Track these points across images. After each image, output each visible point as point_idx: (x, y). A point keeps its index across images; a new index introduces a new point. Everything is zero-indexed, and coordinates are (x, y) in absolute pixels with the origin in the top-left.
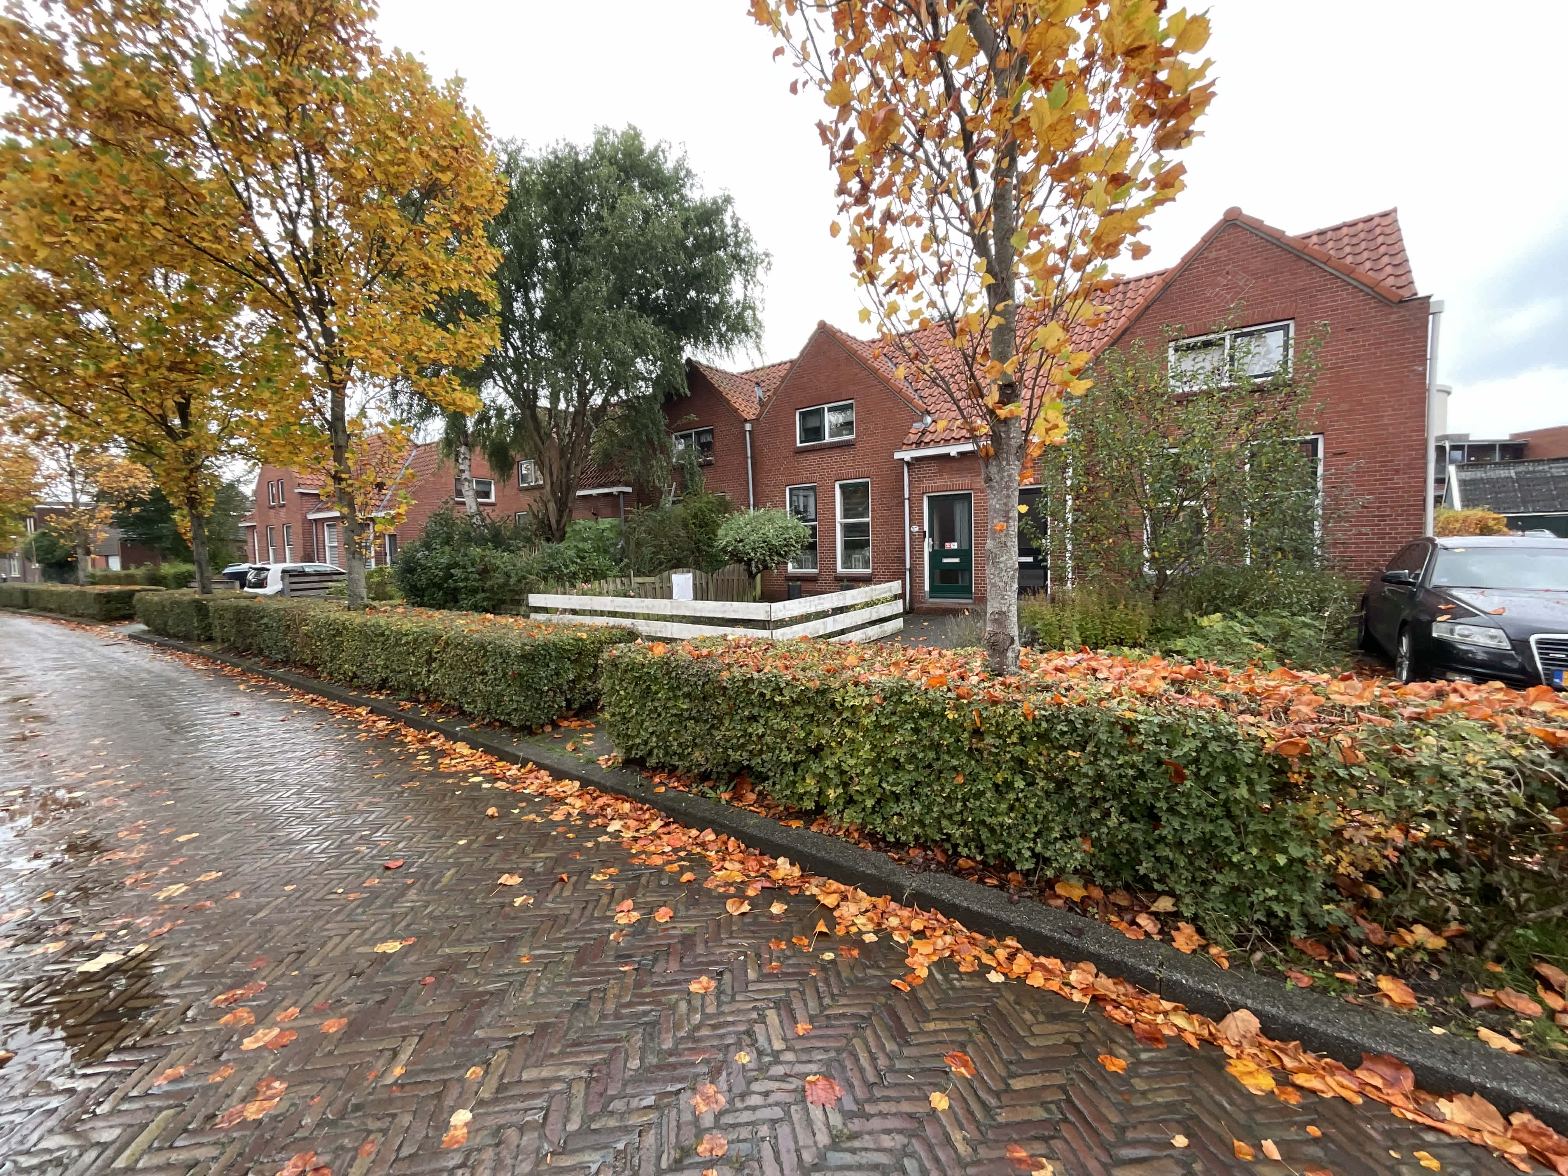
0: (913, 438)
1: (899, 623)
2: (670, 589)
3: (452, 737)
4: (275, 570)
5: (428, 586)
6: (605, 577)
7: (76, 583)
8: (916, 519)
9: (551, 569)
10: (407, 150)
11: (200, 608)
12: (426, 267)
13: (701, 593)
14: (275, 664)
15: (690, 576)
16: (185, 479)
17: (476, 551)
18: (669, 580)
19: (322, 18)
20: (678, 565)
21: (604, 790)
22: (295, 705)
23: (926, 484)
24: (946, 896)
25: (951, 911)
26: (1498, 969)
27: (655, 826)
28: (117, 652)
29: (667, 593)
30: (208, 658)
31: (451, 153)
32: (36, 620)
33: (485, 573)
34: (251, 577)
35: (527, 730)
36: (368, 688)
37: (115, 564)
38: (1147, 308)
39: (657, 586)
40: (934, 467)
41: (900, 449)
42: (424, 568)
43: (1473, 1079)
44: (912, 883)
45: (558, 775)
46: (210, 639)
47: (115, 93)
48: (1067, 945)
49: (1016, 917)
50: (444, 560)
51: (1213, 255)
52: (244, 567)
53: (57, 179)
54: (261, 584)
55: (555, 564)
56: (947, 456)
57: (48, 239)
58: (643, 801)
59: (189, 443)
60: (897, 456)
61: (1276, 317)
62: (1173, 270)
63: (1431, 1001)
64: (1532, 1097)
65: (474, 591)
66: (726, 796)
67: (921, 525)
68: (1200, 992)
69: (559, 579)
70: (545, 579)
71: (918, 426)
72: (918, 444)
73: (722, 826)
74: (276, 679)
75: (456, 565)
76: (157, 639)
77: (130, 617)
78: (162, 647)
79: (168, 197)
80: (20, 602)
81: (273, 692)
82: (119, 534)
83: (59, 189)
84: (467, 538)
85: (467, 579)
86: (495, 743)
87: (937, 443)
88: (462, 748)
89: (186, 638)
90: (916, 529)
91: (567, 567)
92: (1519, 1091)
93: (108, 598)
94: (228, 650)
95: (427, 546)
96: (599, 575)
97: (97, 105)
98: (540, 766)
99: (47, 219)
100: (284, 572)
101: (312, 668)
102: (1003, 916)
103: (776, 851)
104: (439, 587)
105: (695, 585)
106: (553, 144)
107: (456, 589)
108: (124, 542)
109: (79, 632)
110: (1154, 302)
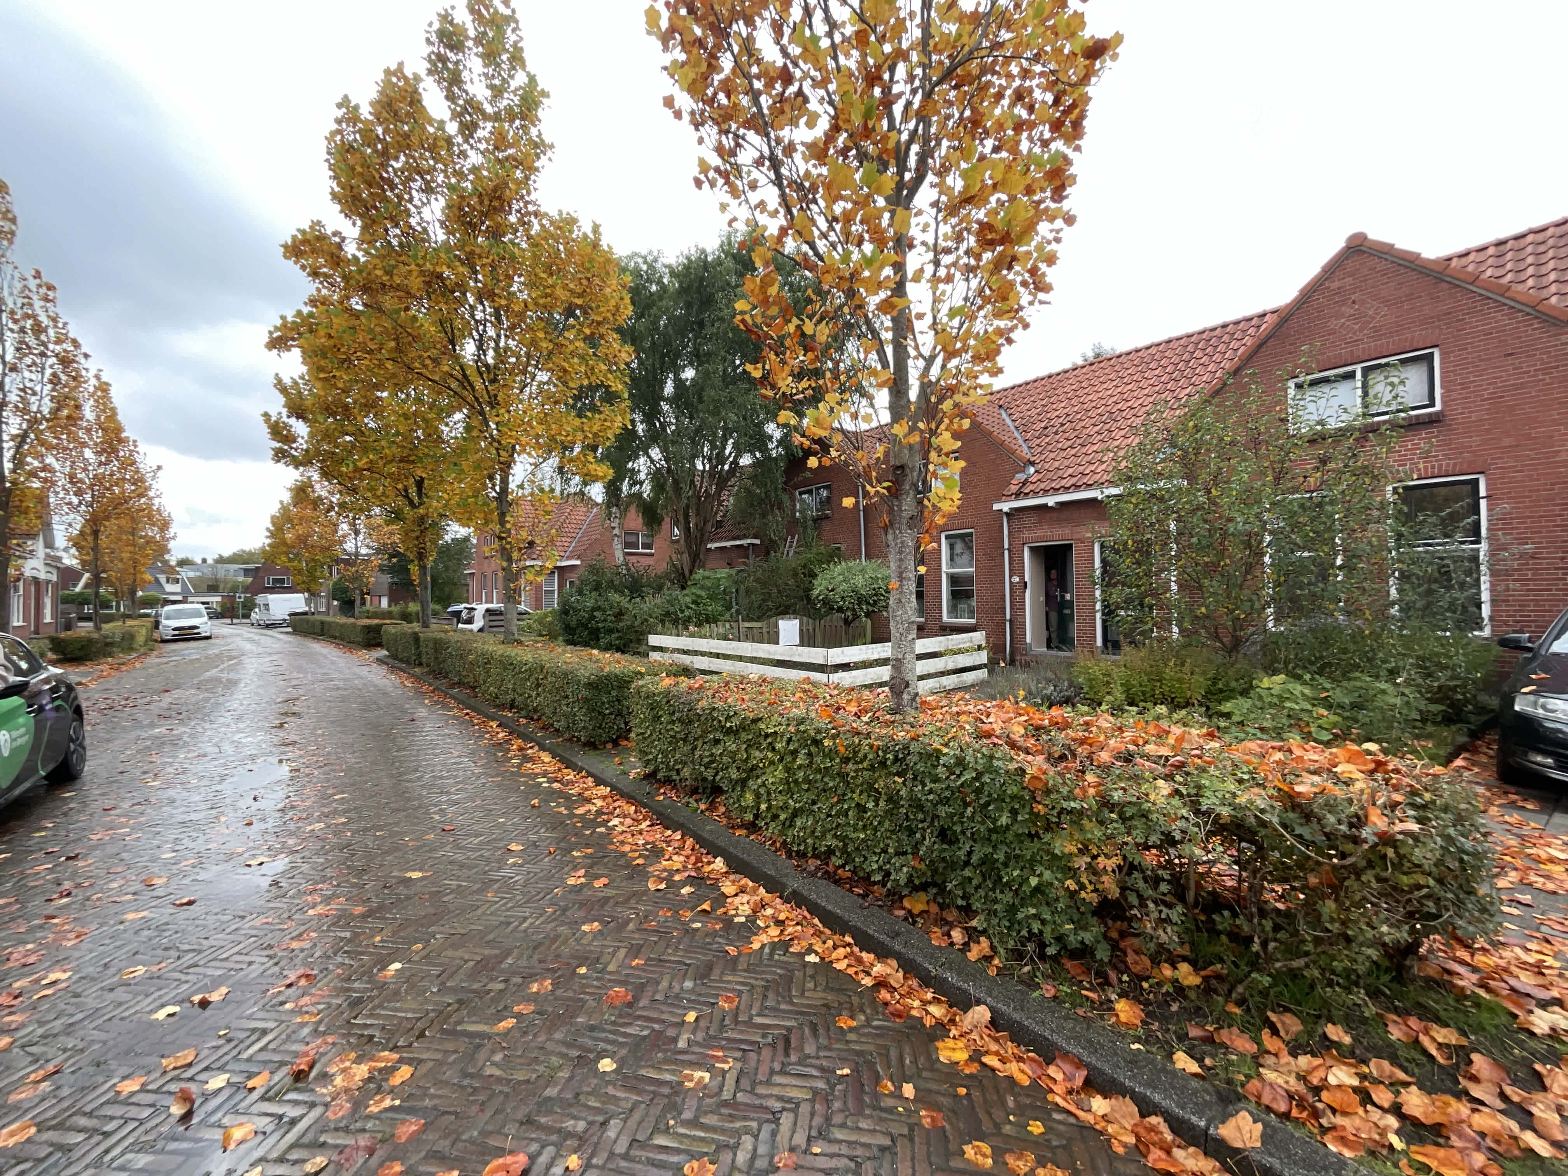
0: (1014, 489)
1: (983, 674)
2: (777, 633)
3: (543, 748)
4: (481, 609)
5: (578, 626)
6: (715, 622)
7: (353, 616)
8: (1017, 569)
9: (668, 614)
10: (553, 286)
11: (416, 637)
12: (565, 371)
13: (807, 639)
14: (453, 686)
15: (796, 622)
16: (417, 538)
17: (615, 597)
18: (776, 626)
19: (495, 203)
20: (785, 611)
21: (623, 795)
22: (454, 717)
23: (1027, 535)
24: (813, 896)
25: (814, 909)
26: (1237, 1011)
27: (644, 825)
28: (364, 671)
29: (774, 639)
30: (417, 678)
31: (585, 282)
32: (323, 644)
33: (620, 615)
34: (464, 615)
35: (592, 745)
36: (502, 707)
37: (385, 603)
38: (1261, 346)
39: (765, 630)
40: (1034, 518)
41: (999, 501)
42: (577, 611)
43: (1127, 1082)
44: (794, 884)
45: (599, 782)
46: (420, 664)
47: (369, 274)
48: (882, 944)
49: (855, 919)
50: (589, 604)
51: (1335, 285)
52: (461, 607)
53: (330, 336)
54: (470, 621)
55: (672, 609)
56: (1044, 507)
57: (322, 375)
58: (645, 806)
59: (421, 511)
60: (996, 507)
61: (1415, 346)
62: (1288, 305)
63: (1155, 1026)
64: (1166, 1103)
65: (610, 631)
66: (703, 807)
67: (1022, 576)
68: (959, 989)
69: (675, 622)
70: (663, 622)
71: (1021, 477)
72: (1018, 495)
73: (688, 829)
74: (452, 697)
75: (598, 608)
76: (390, 661)
77: (379, 645)
78: (393, 669)
79: (396, 339)
80: (318, 630)
81: (445, 706)
82: (387, 579)
83: (331, 342)
84: (611, 585)
85: (605, 620)
86: (566, 755)
87: (1035, 494)
88: (546, 757)
89: (408, 662)
90: (1016, 579)
91: (682, 611)
92: (1157, 1097)
93: (368, 629)
94: (429, 673)
95: (580, 593)
96: (711, 619)
97: (358, 282)
98: (590, 774)
99: (322, 363)
100: (488, 610)
101: (473, 688)
102: (846, 916)
103: (715, 851)
104: (585, 626)
105: (801, 630)
106: (686, 252)
107: (598, 629)
108: (391, 584)
109: (348, 654)
110: (1268, 338)
